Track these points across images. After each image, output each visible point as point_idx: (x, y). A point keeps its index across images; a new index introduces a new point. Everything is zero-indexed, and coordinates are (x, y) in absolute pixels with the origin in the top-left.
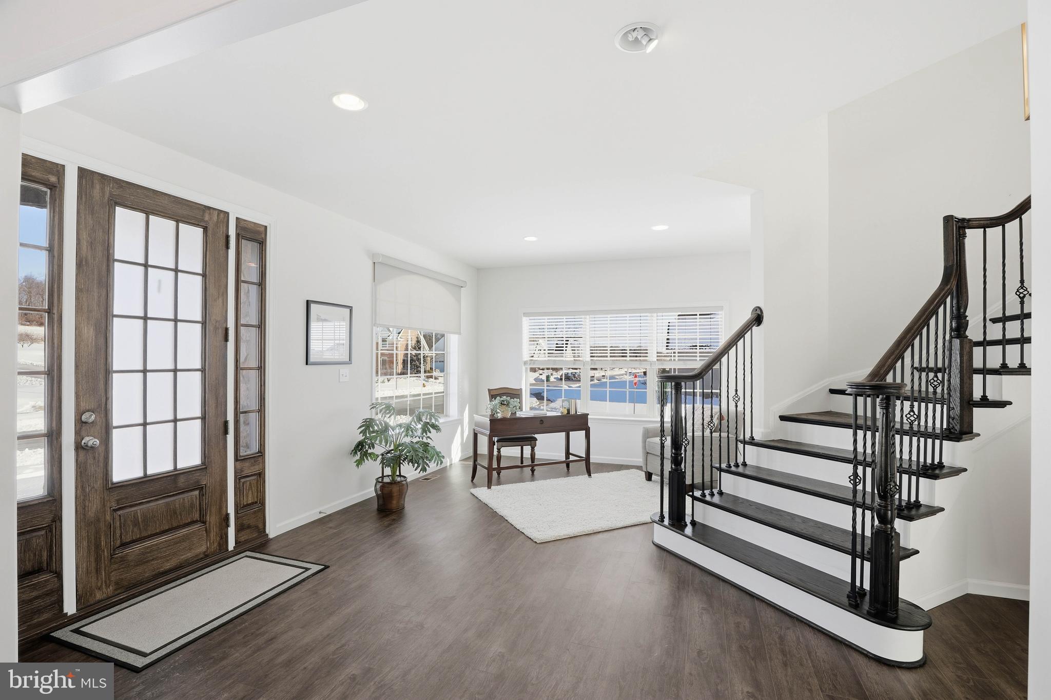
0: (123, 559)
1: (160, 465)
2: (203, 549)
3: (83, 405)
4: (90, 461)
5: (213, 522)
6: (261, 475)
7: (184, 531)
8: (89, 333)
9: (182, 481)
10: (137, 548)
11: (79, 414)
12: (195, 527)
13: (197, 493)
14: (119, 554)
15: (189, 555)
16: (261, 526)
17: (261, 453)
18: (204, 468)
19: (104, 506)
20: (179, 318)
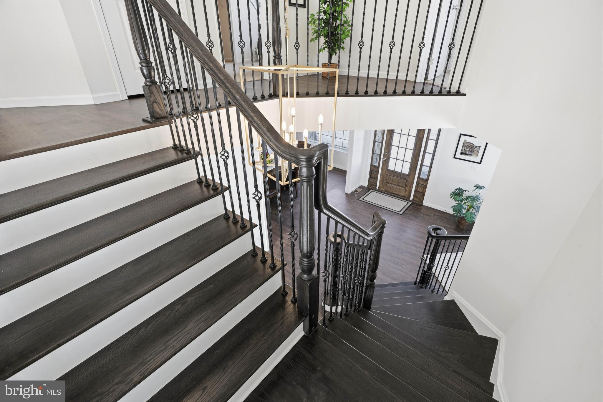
0: (387, 185)
1: (398, 170)
2: (404, 194)
3: (385, 151)
4: (385, 163)
5: (408, 189)
6: (425, 187)
7: (400, 188)
8: (389, 136)
9: (402, 176)
10: (390, 185)
11: (384, 153)
12: (403, 188)
13: (405, 181)
14: (386, 184)
15: (400, 194)
16: (422, 200)
17: (427, 180)
18: (408, 175)
19: (386, 173)
20: (407, 148)
